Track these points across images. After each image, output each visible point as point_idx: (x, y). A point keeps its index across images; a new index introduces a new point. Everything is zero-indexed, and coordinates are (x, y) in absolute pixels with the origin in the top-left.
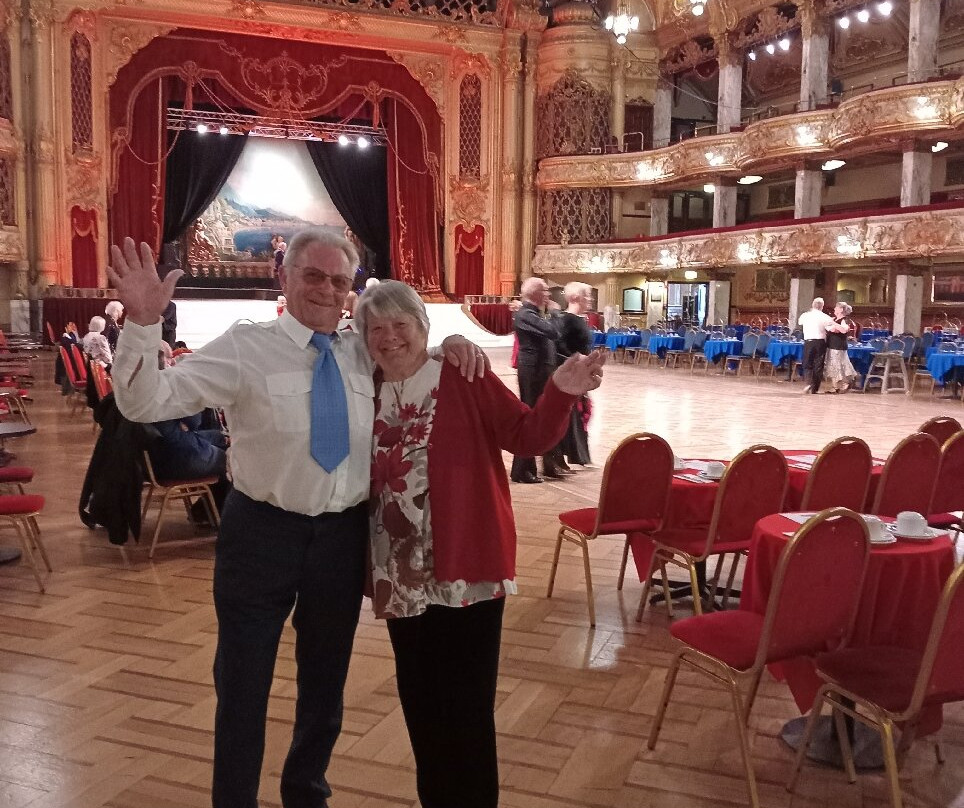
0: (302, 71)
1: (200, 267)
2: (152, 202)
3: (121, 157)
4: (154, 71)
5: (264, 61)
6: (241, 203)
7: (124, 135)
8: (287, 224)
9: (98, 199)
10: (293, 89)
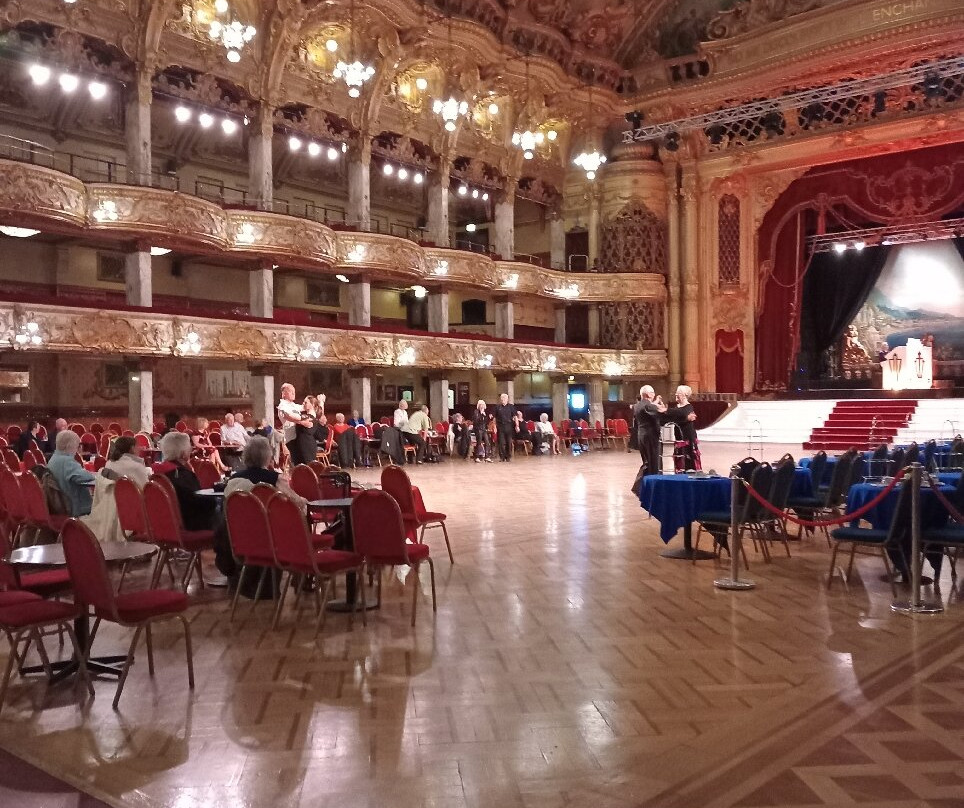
0: (927, 176)
1: (853, 371)
2: (789, 318)
3: (767, 285)
4: (792, 210)
5: (888, 175)
6: (893, 308)
7: (768, 267)
8: (940, 322)
9: (745, 321)
10: (916, 195)
